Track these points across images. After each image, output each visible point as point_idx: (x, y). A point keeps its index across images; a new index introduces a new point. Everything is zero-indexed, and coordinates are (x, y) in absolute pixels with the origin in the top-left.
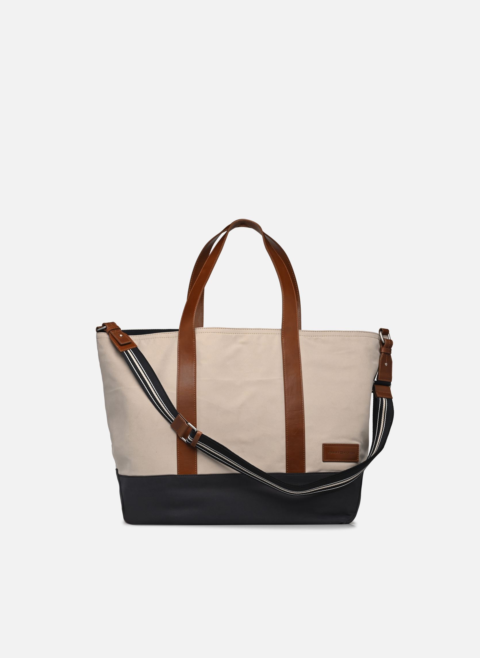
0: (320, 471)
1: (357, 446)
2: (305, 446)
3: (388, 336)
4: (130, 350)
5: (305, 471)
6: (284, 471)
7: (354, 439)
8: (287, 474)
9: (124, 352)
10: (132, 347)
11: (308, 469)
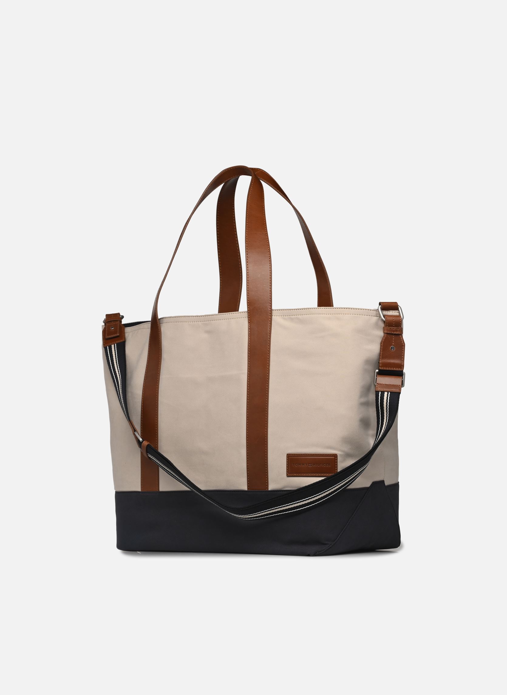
0: (284, 488)
1: (335, 456)
2: (267, 457)
3: (399, 310)
4: (116, 344)
5: (268, 488)
6: (244, 487)
7: (331, 448)
8: (248, 492)
9: (108, 347)
10: (118, 341)
11: (272, 486)
